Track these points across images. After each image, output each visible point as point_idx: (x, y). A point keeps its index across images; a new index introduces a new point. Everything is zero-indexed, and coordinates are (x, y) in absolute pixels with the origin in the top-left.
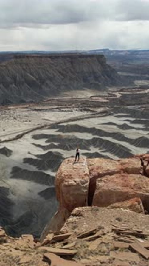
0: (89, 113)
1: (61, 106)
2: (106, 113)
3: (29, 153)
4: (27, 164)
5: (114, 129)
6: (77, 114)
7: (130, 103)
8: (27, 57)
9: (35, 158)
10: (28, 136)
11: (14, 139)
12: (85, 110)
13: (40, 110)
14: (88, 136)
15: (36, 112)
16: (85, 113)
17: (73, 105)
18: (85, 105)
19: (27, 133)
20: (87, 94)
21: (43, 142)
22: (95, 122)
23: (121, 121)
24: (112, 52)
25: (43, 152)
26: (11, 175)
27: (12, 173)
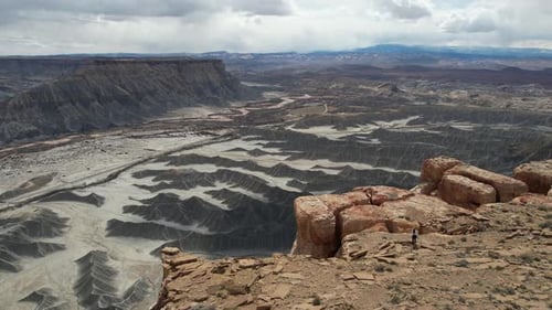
0: (209, 137)
1: (169, 129)
2: (232, 137)
3: (130, 198)
4: (130, 215)
5: (245, 156)
6: (192, 139)
7: (259, 121)
8: (115, 62)
9: (141, 204)
10: (127, 175)
11: (105, 181)
12: (203, 133)
13: (140, 137)
14: (211, 168)
15: (134, 140)
16: (204, 137)
17: (186, 128)
18: (202, 127)
19: (124, 170)
20: (203, 112)
21: (148, 181)
22: (218, 149)
23: (251, 146)
24: (231, 55)
25: (151, 196)
26: (107, 232)
27: (107, 229)
